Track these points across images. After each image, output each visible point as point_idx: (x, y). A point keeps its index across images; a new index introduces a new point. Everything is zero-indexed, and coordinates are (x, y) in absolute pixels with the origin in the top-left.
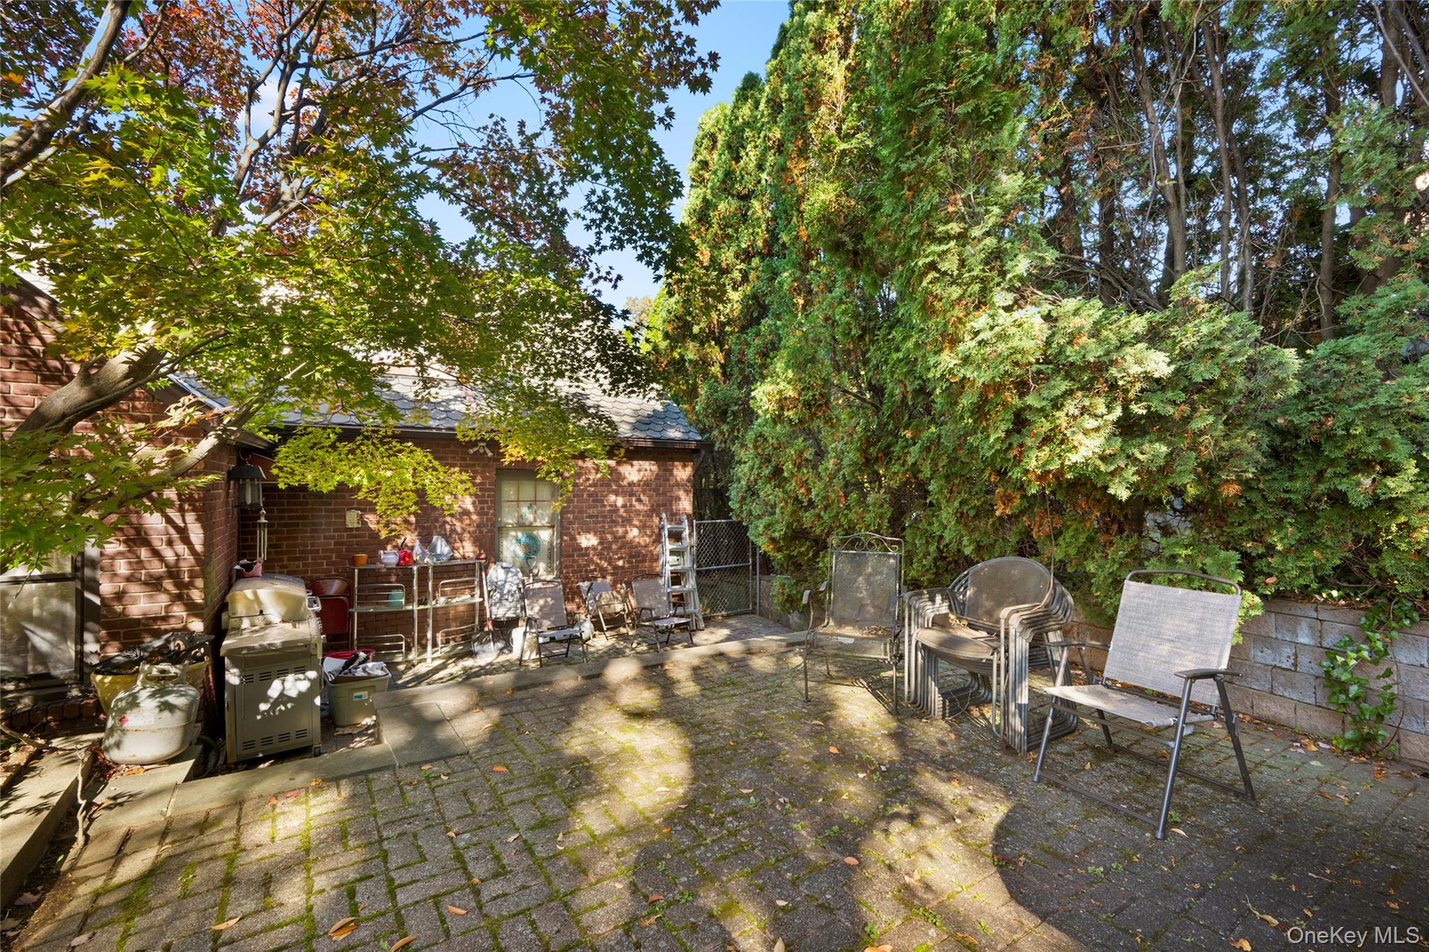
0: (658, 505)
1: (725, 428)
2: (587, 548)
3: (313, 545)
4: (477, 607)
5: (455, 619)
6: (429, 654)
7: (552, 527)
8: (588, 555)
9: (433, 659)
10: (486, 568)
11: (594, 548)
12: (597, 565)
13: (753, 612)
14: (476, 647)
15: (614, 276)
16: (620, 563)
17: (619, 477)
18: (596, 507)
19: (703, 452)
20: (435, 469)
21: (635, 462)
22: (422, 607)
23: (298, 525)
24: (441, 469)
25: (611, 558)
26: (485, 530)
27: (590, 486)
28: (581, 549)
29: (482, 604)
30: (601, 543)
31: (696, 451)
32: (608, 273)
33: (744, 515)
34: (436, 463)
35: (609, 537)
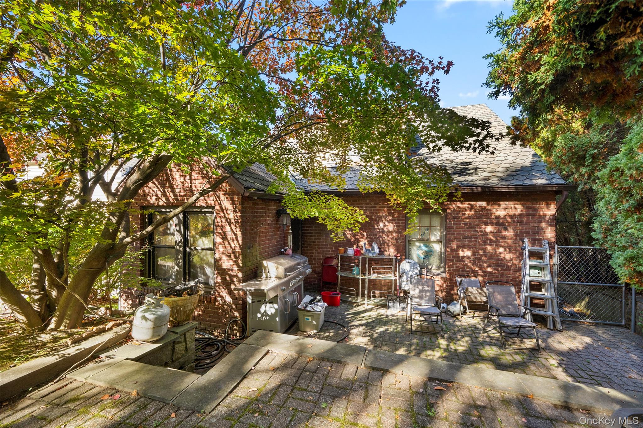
0: (521, 232)
1: (583, 170)
2: (463, 257)
3: (326, 242)
4: (393, 282)
5: (384, 286)
6: (366, 301)
7: (441, 242)
8: (464, 261)
9: (368, 304)
10: (400, 262)
11: (468, 258)
12: (471, 268)
13: (627, 326)
14: (391, 304)
15: (445, 63)
16: (489, 269)
17: (489, 213)
18: (470, 231)
19: (565, 193)
20: (346, 208)
21: (501, 203)
22: (363, 277)
23: (321, 233)
24: (349, 208)
25: (480, 265)
26: (399, 241)
27: (466, 218)
28: (459, 257)
29: (396, 280)
30: (474, 255)
31: (558, 192)
32: (440, 63)
33: (607, 245)
34: (346, 205)
35: (481, 252)
